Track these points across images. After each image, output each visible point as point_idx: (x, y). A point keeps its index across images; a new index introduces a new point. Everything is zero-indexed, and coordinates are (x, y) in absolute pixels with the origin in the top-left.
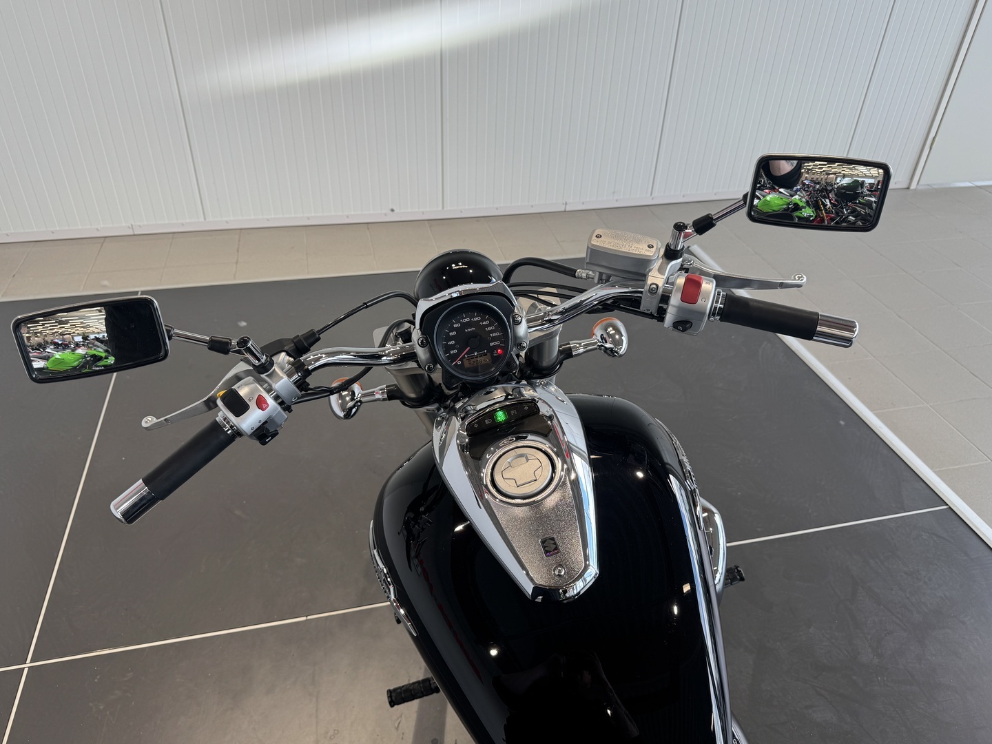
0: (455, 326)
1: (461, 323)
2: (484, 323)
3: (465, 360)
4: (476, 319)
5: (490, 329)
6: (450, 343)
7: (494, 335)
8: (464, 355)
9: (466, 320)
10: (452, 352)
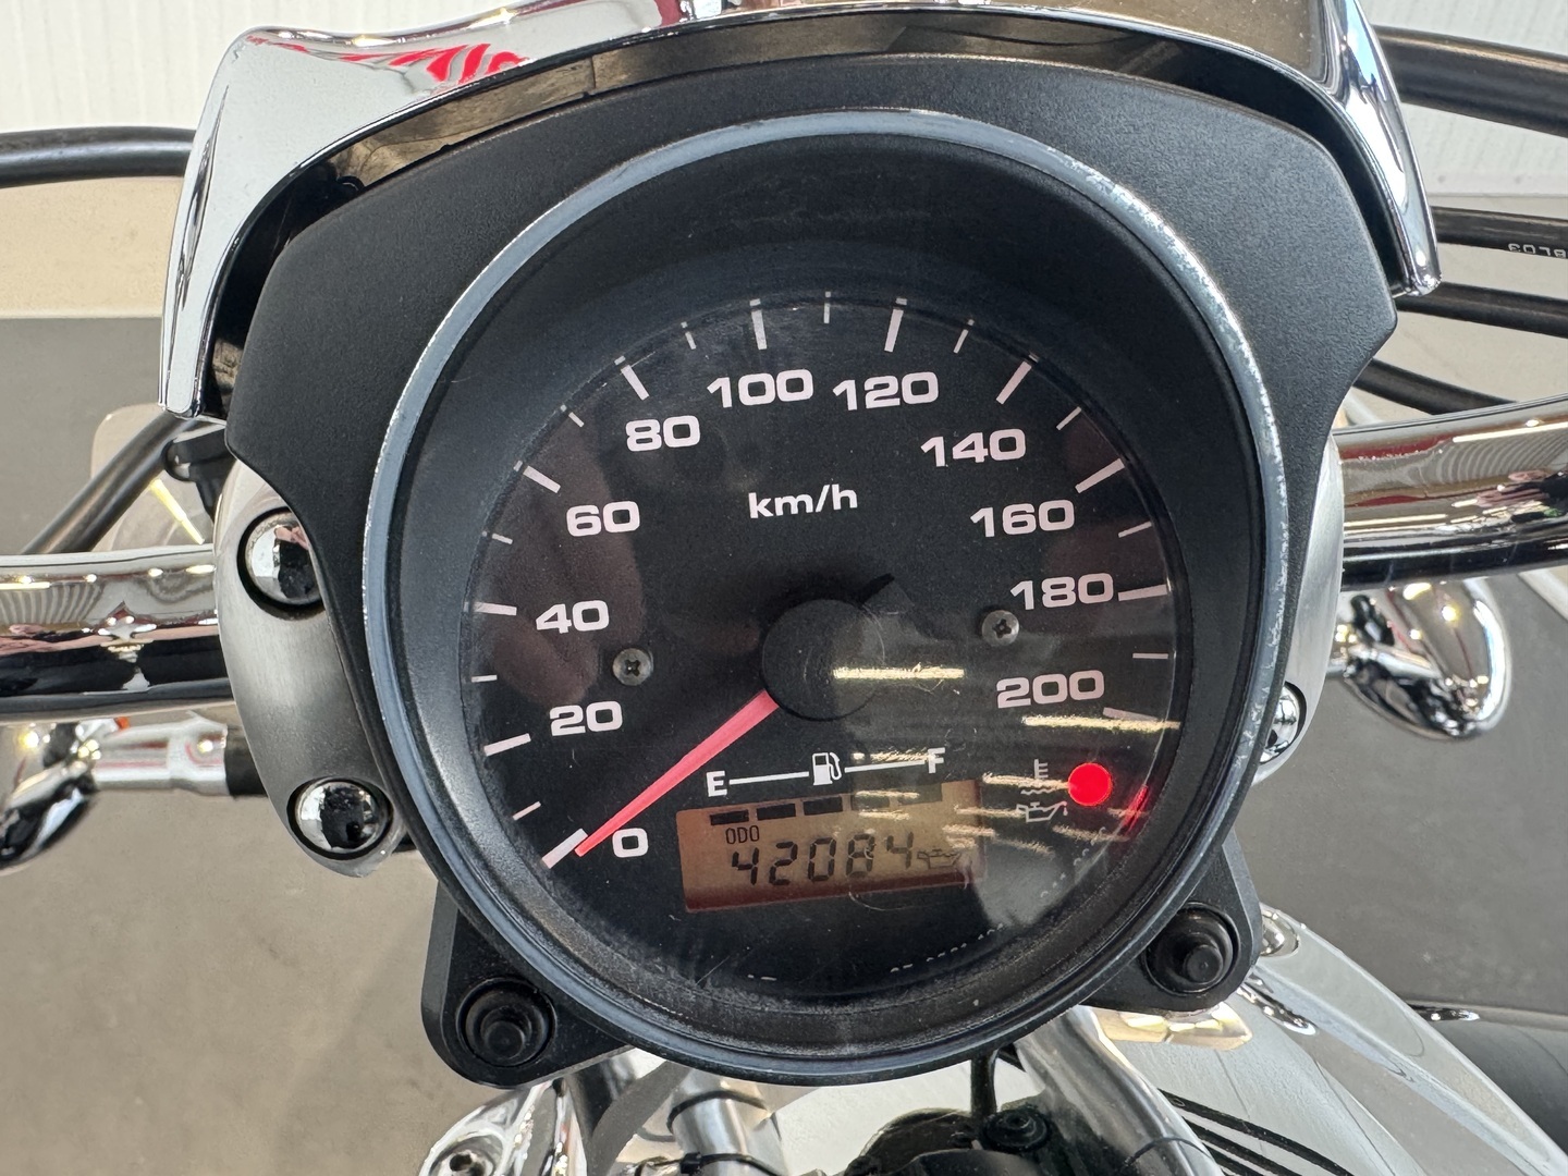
0: (646, 436)
1: (708, 410)
2: (974, 448)
3: (693, 826)
4: (882, 393)
5: (1020, 519)
6: (557, 619)
7: (1063, 591)
8: (698, 779)
9: (776, 388)
10: (566, 721)
